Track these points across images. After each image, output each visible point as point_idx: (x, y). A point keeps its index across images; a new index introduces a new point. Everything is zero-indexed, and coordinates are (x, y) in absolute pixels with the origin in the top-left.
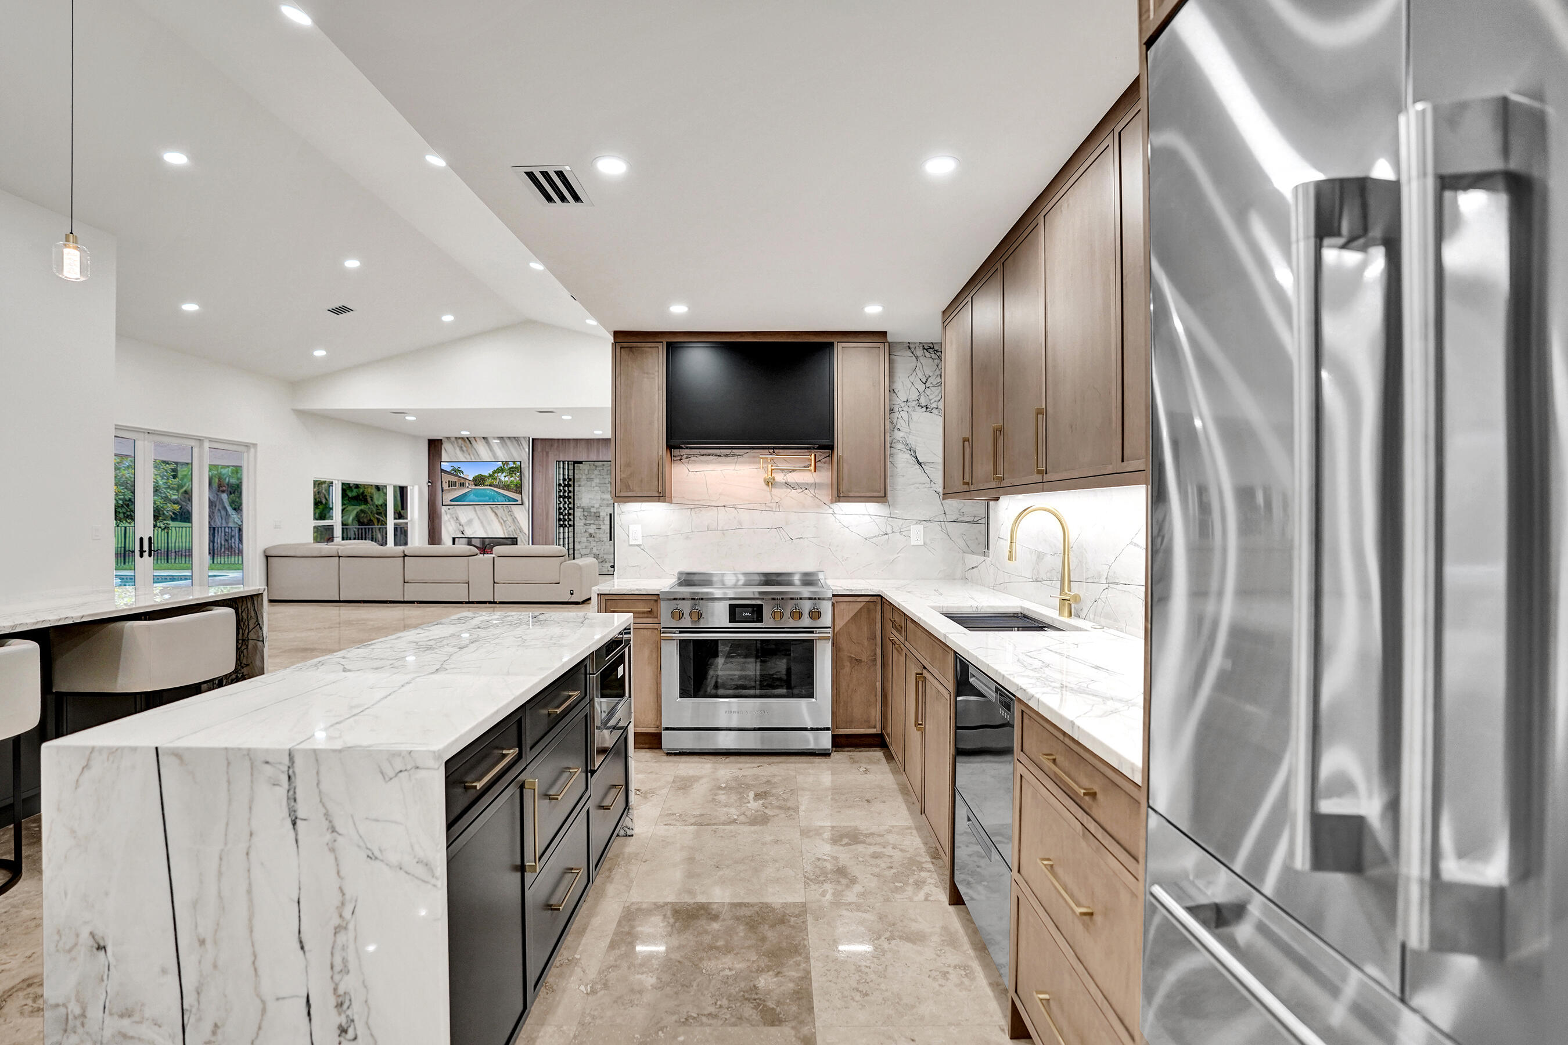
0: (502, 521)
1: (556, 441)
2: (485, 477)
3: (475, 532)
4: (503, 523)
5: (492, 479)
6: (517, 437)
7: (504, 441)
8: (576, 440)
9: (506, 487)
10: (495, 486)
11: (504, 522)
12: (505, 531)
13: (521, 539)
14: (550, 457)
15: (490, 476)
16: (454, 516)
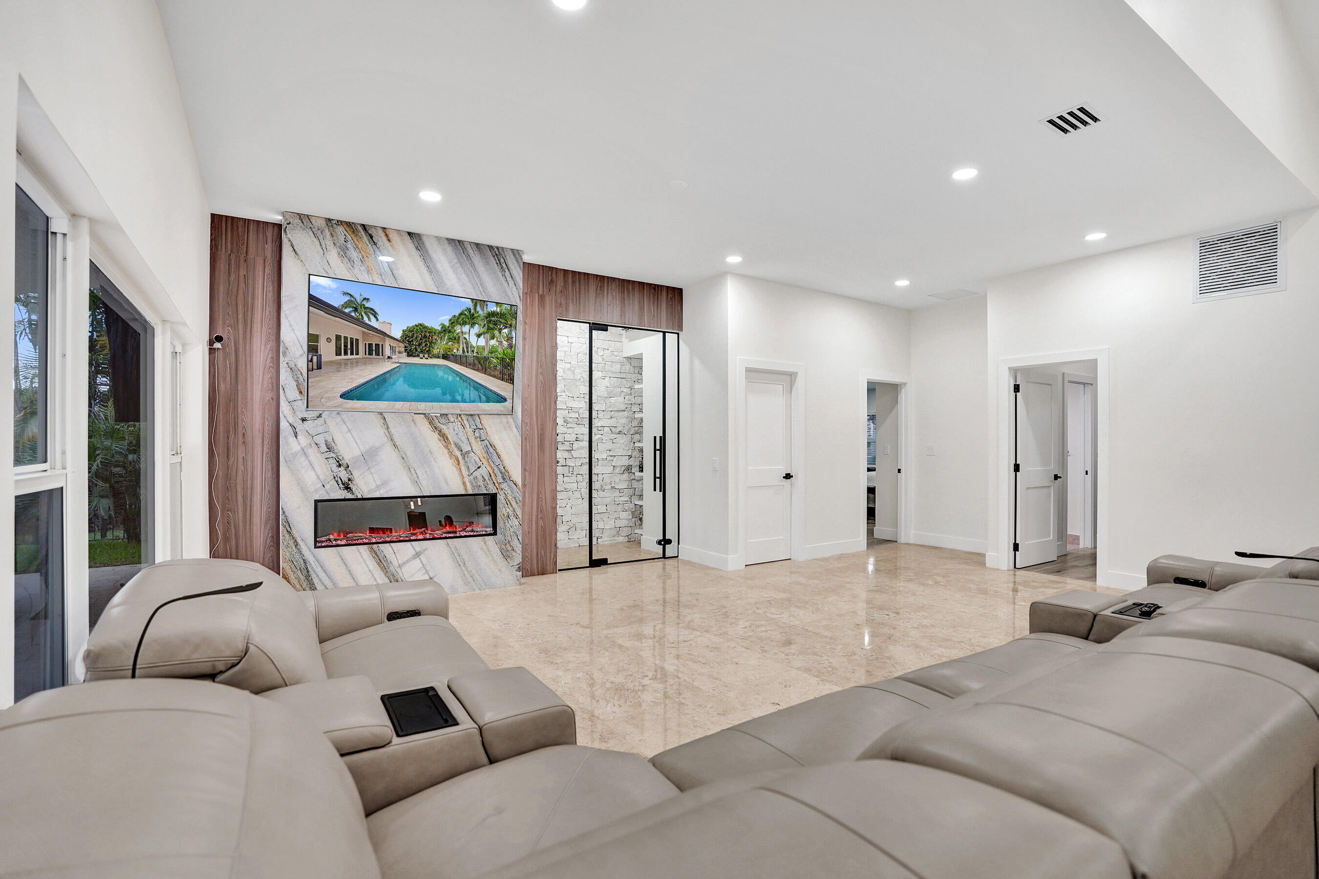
0: (458, 454)
1: (561, 275)
2: (432, 331)
3: (385, 483)
4: (460, 458)
5: (450, 339)
6: (498, 248)
7: (464, 249)
8: (601, 279)
9: (481, 364)
10: (457, 360)
11: (465, 455)
12: (466, 480)
13: (506, 498)
14: (548, 309)
15: (445, 330)
16: (320, 440)
